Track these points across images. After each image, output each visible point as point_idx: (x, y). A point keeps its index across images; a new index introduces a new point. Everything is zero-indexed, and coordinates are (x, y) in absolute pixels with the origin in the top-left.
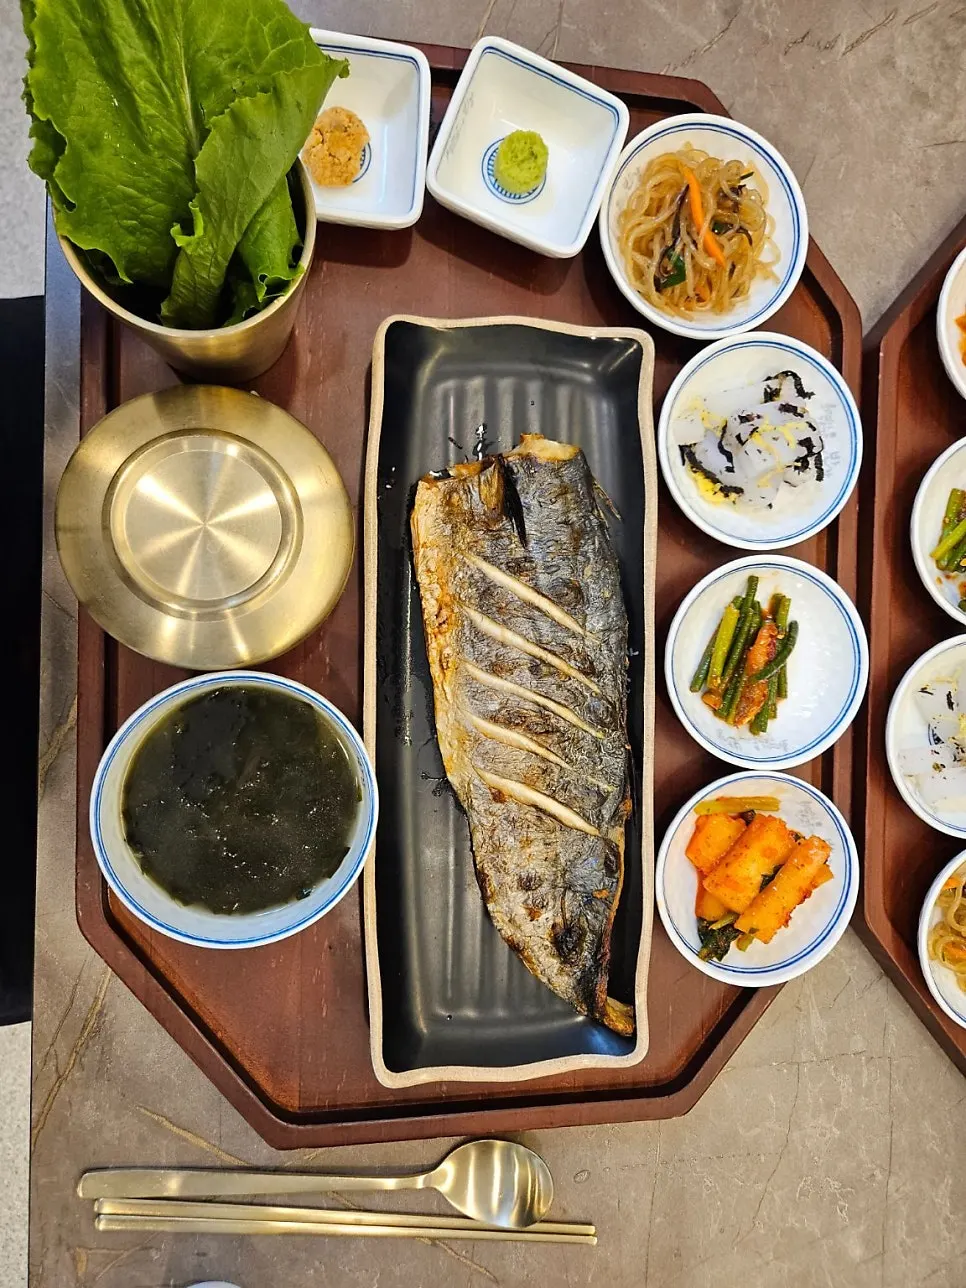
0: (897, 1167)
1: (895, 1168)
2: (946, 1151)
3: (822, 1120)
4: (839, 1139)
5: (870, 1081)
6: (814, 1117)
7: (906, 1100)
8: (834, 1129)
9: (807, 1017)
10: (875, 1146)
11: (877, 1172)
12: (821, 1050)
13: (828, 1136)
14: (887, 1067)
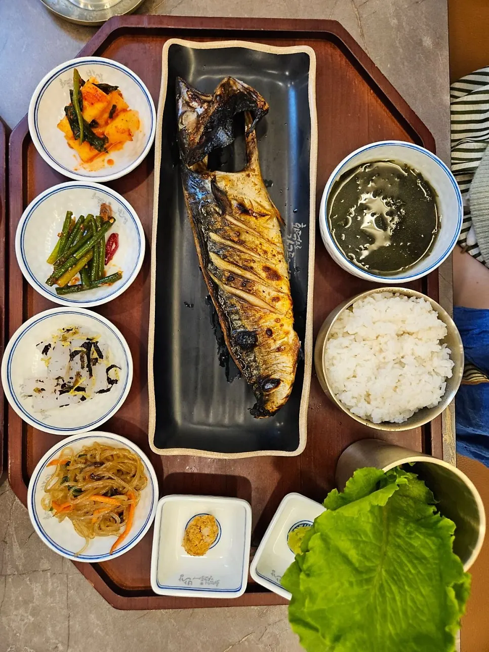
0: (73, 643)
1: (72, 643)
2: (107, 634)
3: (21, 611)
4: (33, 623)
5: (53, 588)
6: (16, 609)
7: (78, 600)
8: (30, 617)
9: (11, 548)
10: (58, 628)
11: (60, 645)
12: (20, 568)
13: (26, 621)
14: (65, 579)
